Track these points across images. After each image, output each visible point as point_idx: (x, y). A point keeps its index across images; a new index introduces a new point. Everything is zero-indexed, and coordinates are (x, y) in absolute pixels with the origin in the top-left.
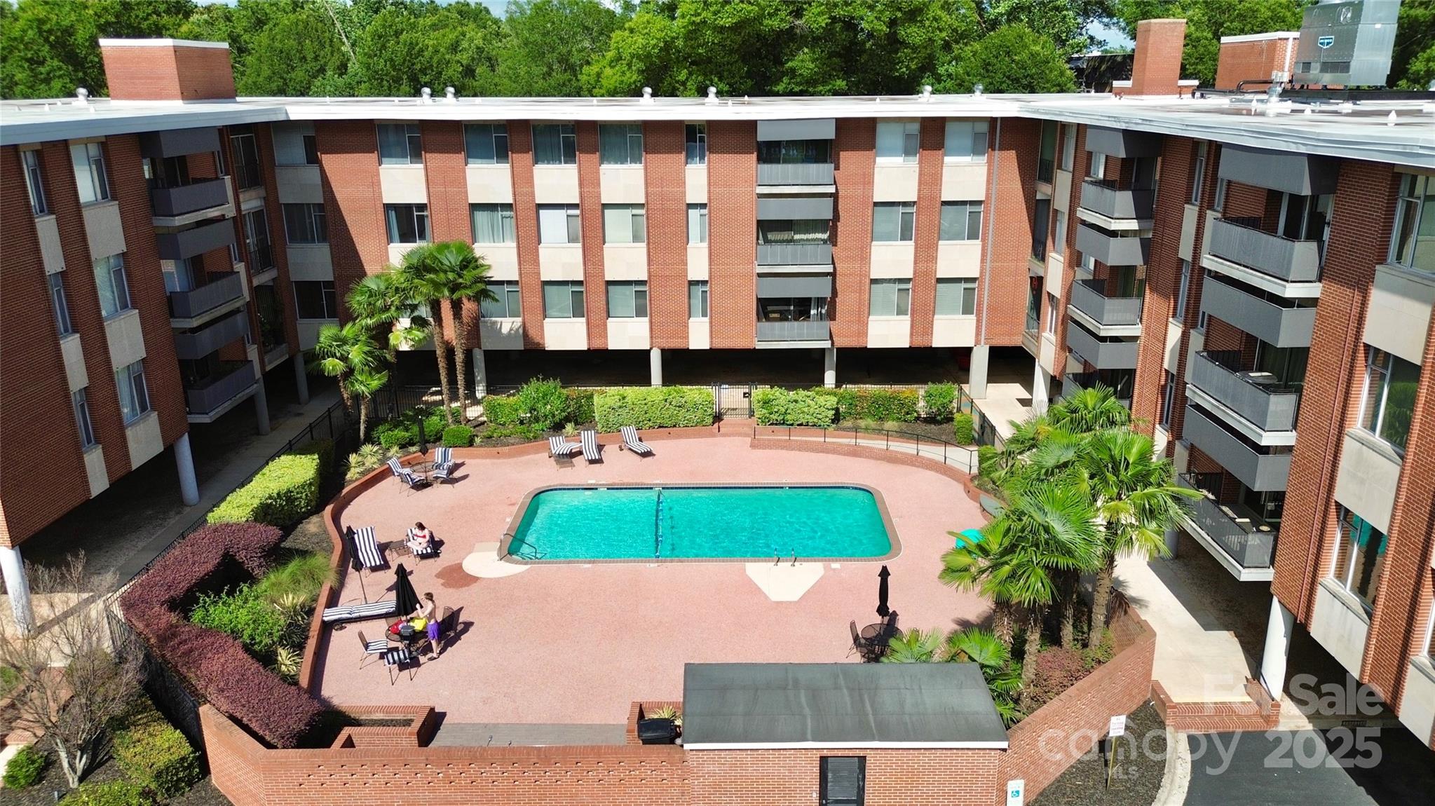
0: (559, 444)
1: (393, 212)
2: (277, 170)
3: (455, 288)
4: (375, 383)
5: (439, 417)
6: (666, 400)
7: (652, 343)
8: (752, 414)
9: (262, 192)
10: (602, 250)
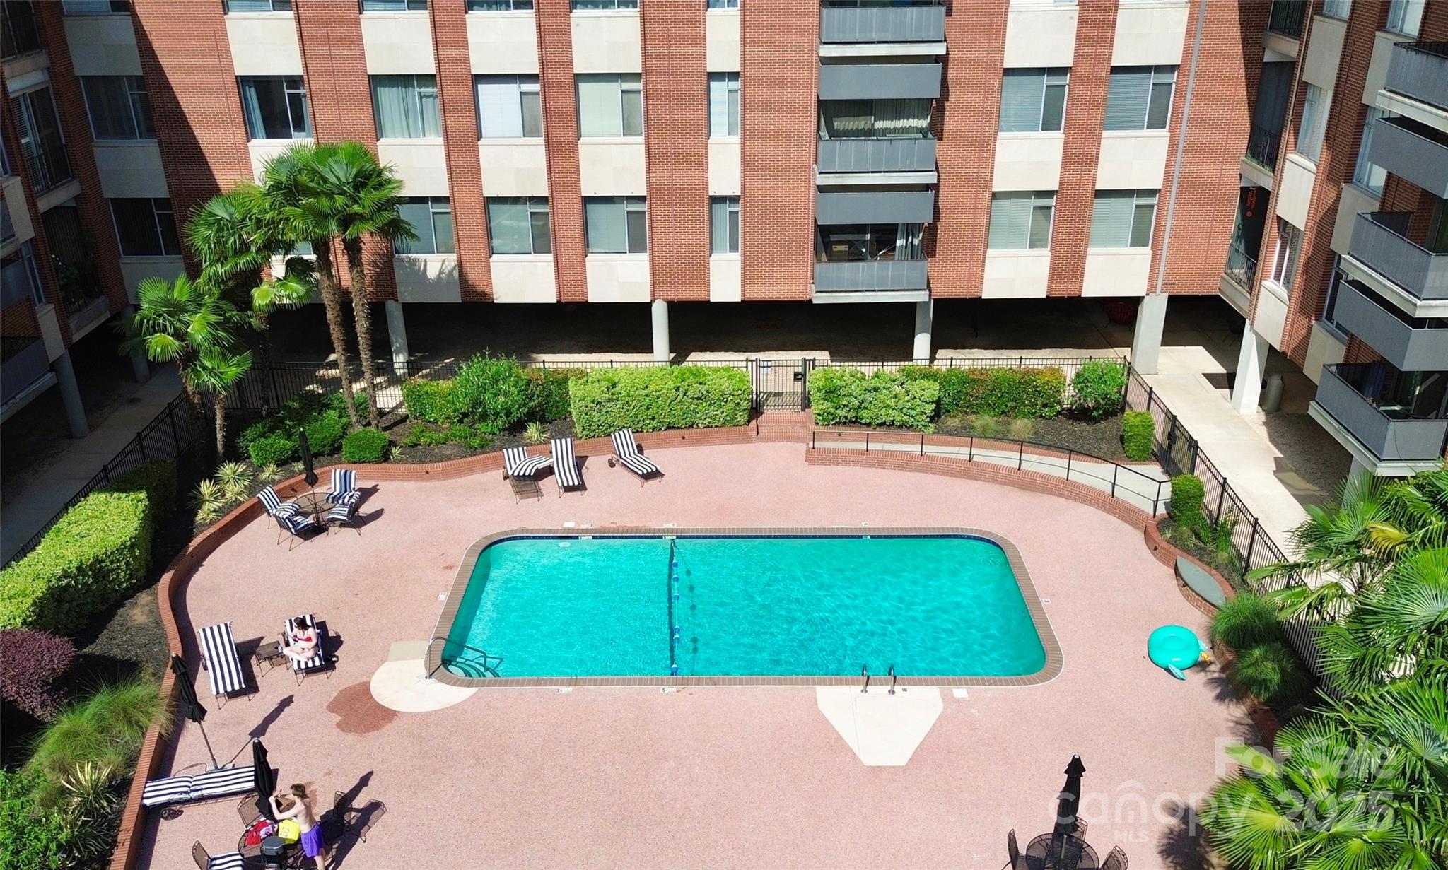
0: (519, 461)
1: (253, 89)
2: (68, 23)
3: (347, 221)
4: (232, 371)
5: (337, 413)
6: (678, 389)
7: (654, 293)
8: (806, 404)
9: (43, 59)
10: (576, 147)
